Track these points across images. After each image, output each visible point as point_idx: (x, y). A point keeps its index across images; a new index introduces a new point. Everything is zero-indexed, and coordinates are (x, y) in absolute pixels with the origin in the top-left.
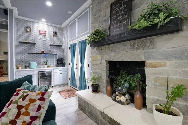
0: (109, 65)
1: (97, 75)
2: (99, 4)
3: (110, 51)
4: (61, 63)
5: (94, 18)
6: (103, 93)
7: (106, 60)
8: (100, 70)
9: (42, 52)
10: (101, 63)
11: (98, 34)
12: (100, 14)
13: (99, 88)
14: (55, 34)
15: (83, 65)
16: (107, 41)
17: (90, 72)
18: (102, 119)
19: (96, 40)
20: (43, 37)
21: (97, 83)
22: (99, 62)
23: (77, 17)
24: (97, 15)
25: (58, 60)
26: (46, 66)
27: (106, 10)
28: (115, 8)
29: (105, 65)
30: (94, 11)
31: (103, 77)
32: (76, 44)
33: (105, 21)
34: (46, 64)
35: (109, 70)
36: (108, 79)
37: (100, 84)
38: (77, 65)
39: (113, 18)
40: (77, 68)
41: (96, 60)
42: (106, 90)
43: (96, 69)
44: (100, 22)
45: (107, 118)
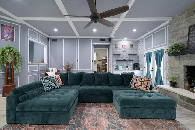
0: (187, 69)
1: (174, 76)
2: (177, 25)
3: (188, 58)
4: (137, 67)
5: (172, 35)
6: (181, 88)
7: (184, 65)
8: (177, 72)
9: (124, 59)
10: (179, 67)
11: (177, 48)
12: (177, 33)
13: (177, 84)
14: (132, 46)
15: (160, 69)
16: (185, 52)
17: (167, 74)
18: (181, 100)
19: (175, 52)
20: (124, 49)
21: (175, 81)
22: (177, 66)
23: (153, 33)
24: (175, 33)
25: (134, 65)
26: (127, 68)
27: (185, 30)
28: (193, 30)
29: (183, 68)
30: (172, 30)
31: (181, 77)
32: (152, 53)
33: (183, 37)
34: (127, 67)
35: (187, 72)
36: (186, 78)
37: (177, 82)
38: (153, 68)
39: (192, 37)
40: (153, 71)
41: (173, 65)
42: (184, 86)
43: (173, 71)
44: (178, 38)
45: (185, 99)
